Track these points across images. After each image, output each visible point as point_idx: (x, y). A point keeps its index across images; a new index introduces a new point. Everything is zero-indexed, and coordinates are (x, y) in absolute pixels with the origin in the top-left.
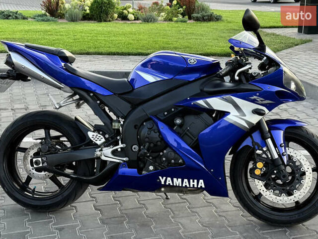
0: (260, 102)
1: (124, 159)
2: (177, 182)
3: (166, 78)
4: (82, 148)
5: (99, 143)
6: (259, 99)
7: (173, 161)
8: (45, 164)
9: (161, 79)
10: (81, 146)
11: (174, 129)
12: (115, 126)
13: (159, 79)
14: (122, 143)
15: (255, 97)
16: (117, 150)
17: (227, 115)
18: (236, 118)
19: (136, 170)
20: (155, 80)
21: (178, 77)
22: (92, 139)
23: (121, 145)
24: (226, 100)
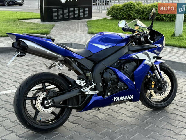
1: (96, 92)
2: (122, 98)
3: (112, 46)
4: (72, 90)
5: (83, 85)
6: (156, 51)
7: (122, 88)
8: (52, 103)
9: (110, 47)
10: (72, 89)
12: (88, 75)
13: (108, 47)
14: (94, 83)
16: (92, 87)
17: (145, 61)
18: (148, 61)
19: (101, 96)
20: (106, 48)
21: (118, 45)
22: (79, 84)
23: (94, 85)
24: (145, 53)
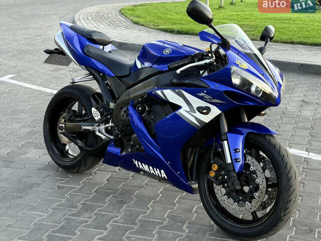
0: (209, 100)
1: (111, 137)
2: (146, 168)
3: (148, 66)
5: (96, 118)
6: (207, 97)
7: (137, 146)
11: (143, 115)
12: (111, 106)
15: (202, 94)
16: (108, 127)
17: (180, 109)
18: (187, 113)
19: (120, 149)
20: (141, 67)
21: (154, 66)
22: (93, 115)
23: (111, 124)
24: (178, 94)
